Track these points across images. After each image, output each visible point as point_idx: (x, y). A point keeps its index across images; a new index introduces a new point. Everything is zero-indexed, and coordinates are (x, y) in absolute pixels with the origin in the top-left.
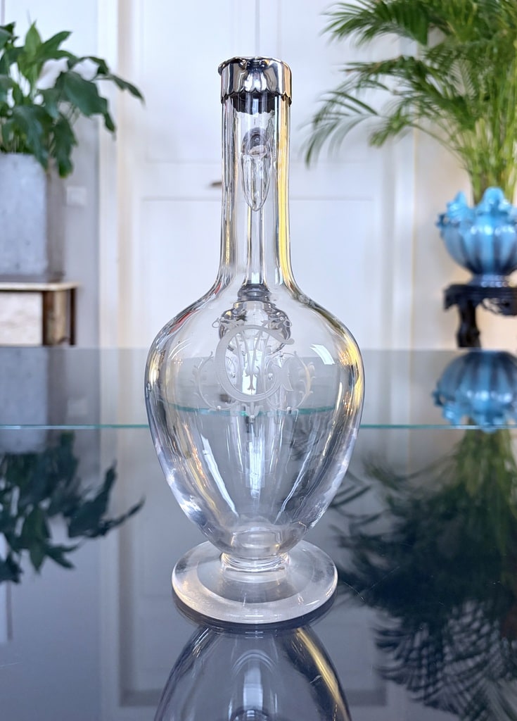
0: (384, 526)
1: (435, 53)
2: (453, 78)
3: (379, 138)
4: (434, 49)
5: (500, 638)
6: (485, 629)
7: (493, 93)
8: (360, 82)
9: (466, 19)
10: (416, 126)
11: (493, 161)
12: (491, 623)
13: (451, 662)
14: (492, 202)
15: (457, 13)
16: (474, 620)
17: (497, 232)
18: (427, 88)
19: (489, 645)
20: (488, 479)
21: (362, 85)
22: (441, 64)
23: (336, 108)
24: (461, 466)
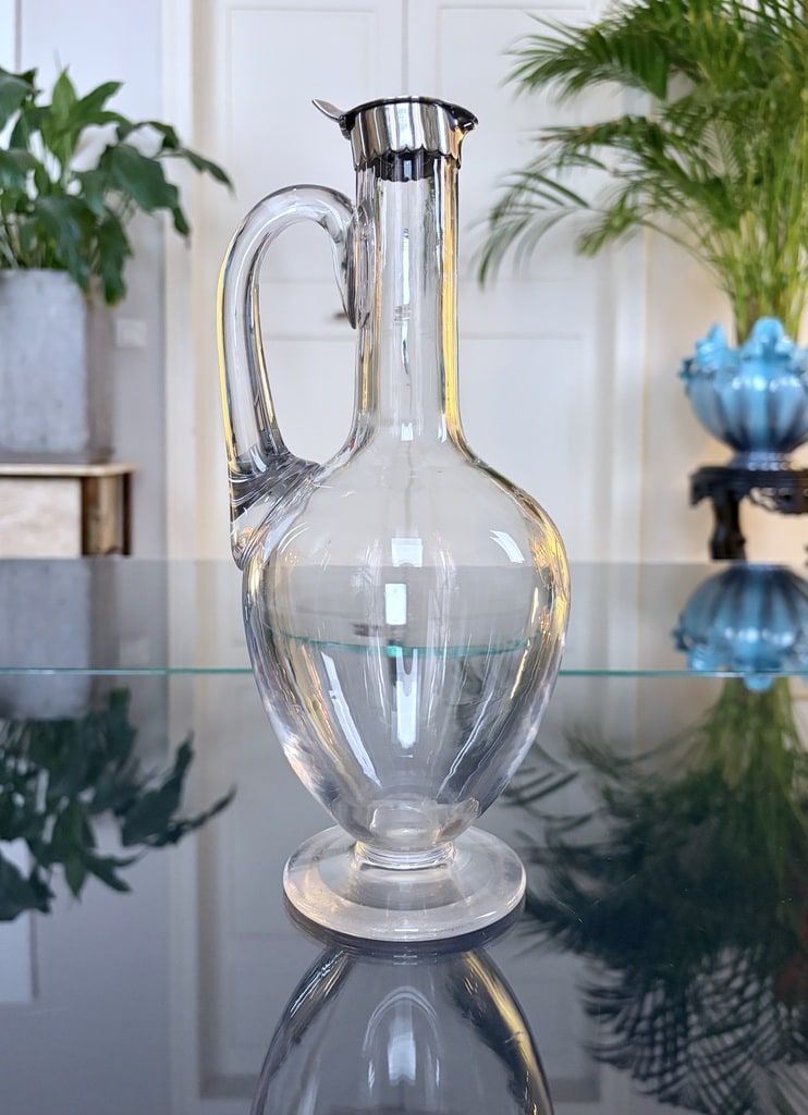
0: (598, 833)
1: (678, 111)
2: (706, 149)
3: (590, 243)
4: (675, 105)
5: (774, 1003)
6: (752, 990)
7: (767, 173)
8: (562, 156)
9: (727, 58)
10: (648, 224)
11: (767, 277)
12: (761, 979)
13: (699, 1038)
14: (765, 339)
15: (713, 47)
16: (734, 976)
17: (773, 386)
18: (666, 166)
19: (758, 1014)
20: (757, 763)
21: (566, 162)
22: (688, 129)
23: (524, 197)
24: (714, 743)
